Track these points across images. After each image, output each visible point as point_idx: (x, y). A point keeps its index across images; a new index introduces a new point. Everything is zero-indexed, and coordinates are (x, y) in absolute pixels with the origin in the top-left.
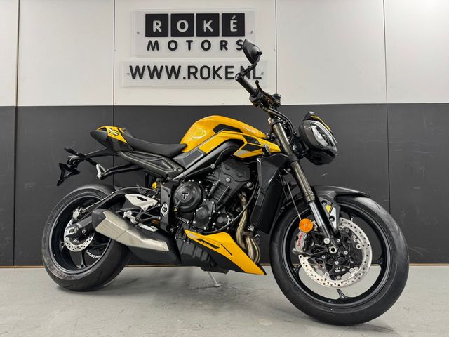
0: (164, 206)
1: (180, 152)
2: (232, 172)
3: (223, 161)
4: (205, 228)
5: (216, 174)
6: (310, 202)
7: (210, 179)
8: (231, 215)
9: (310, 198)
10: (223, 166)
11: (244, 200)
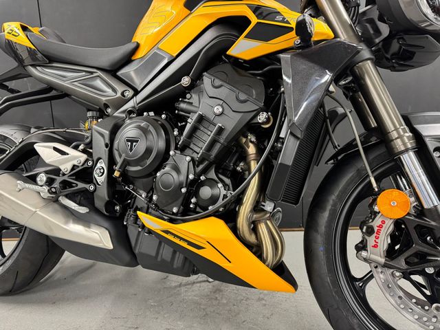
0: (99, 165)
1: (127, 60)
2: (225, 92)
3: (206, 71)
4: (175, 210)
5: (194, 97)
6: (402, 152)
7: (183, 110)
8: (228, 181)
9: (404, 144)
10: (207, 80)
11: (252, 150)
